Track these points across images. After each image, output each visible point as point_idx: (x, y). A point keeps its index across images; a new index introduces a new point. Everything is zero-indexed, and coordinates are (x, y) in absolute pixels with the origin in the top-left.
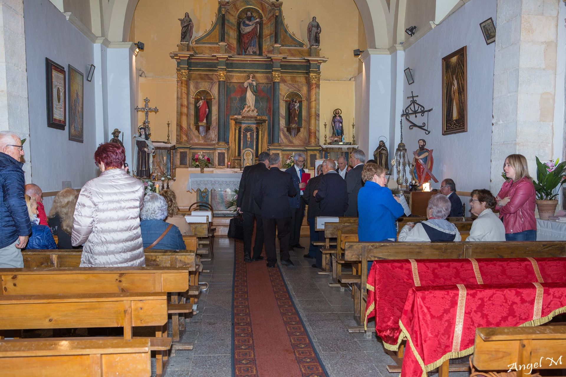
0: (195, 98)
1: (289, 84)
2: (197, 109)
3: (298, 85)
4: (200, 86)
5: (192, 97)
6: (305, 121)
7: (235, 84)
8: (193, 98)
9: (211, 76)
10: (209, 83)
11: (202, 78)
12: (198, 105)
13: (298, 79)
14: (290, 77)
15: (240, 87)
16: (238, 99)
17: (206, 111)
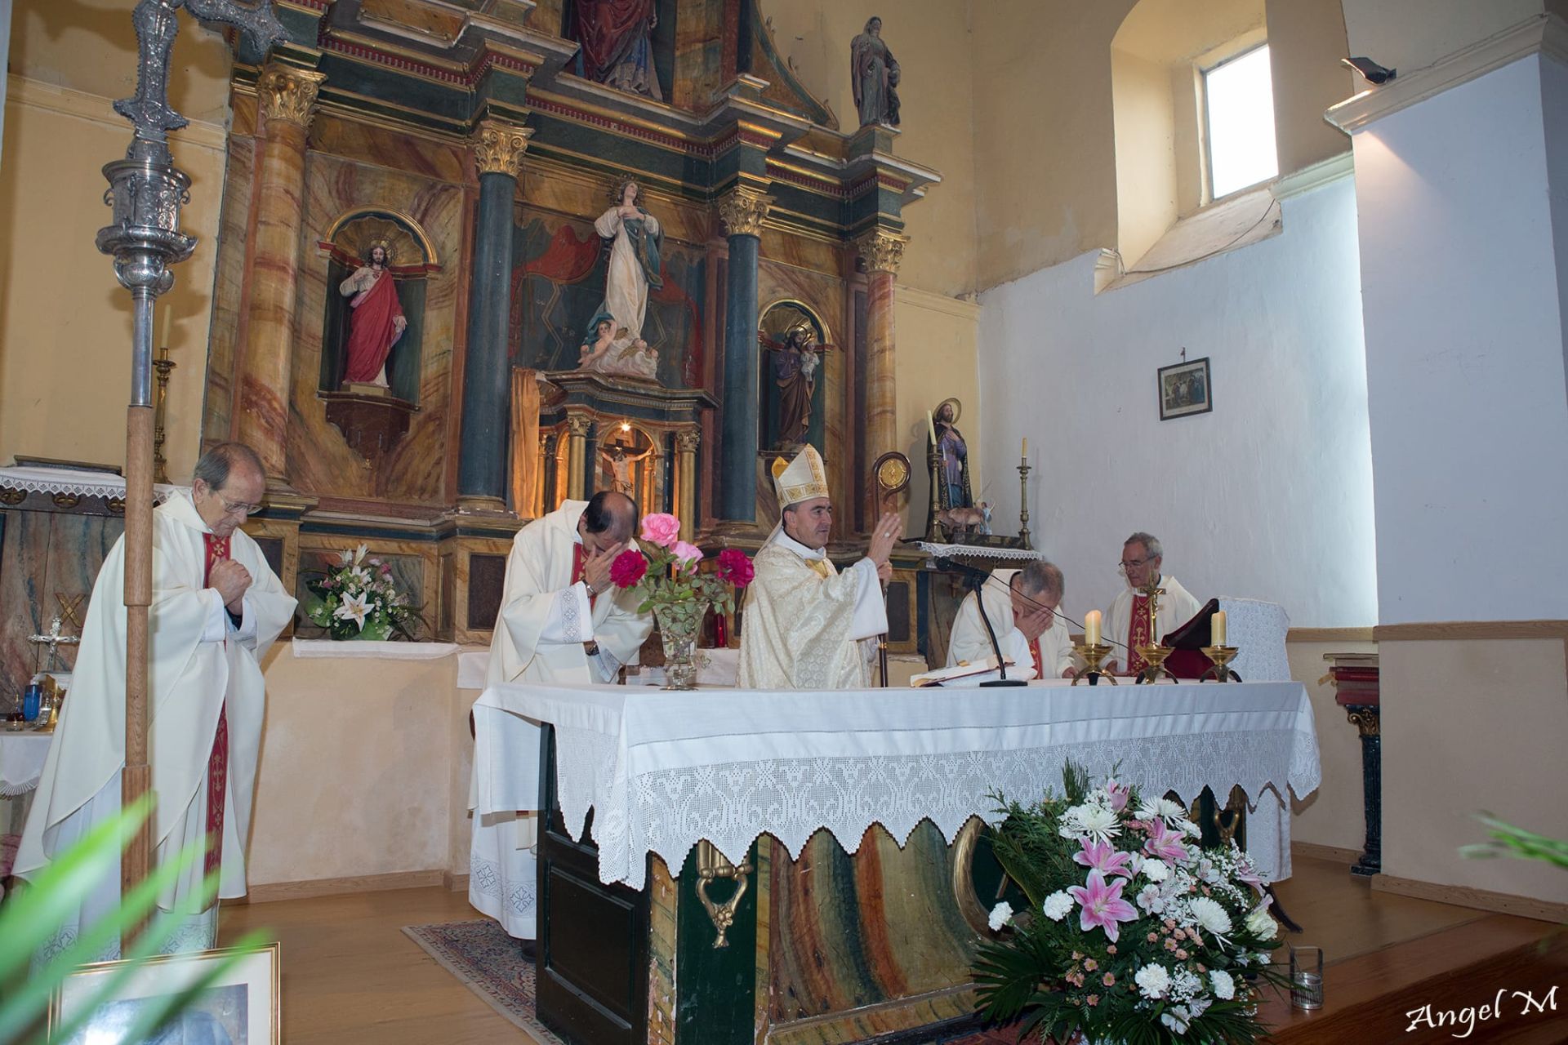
0: (334, 250)
1: (777, 266)
2: (341, 311)
3: (808, 277)
4: (368, 189)
5: (317, 237)
6: (834, 434)
7: (544, 216)
8: (322, 246)
9: (428, 155)
10: (416, 188)
11: (378, 153)
12: (347, 287)
13: (809, 253)
14: (777, 239)
15: (569, 233)
16: (557, 292)
17: (391, 326)
